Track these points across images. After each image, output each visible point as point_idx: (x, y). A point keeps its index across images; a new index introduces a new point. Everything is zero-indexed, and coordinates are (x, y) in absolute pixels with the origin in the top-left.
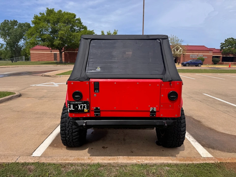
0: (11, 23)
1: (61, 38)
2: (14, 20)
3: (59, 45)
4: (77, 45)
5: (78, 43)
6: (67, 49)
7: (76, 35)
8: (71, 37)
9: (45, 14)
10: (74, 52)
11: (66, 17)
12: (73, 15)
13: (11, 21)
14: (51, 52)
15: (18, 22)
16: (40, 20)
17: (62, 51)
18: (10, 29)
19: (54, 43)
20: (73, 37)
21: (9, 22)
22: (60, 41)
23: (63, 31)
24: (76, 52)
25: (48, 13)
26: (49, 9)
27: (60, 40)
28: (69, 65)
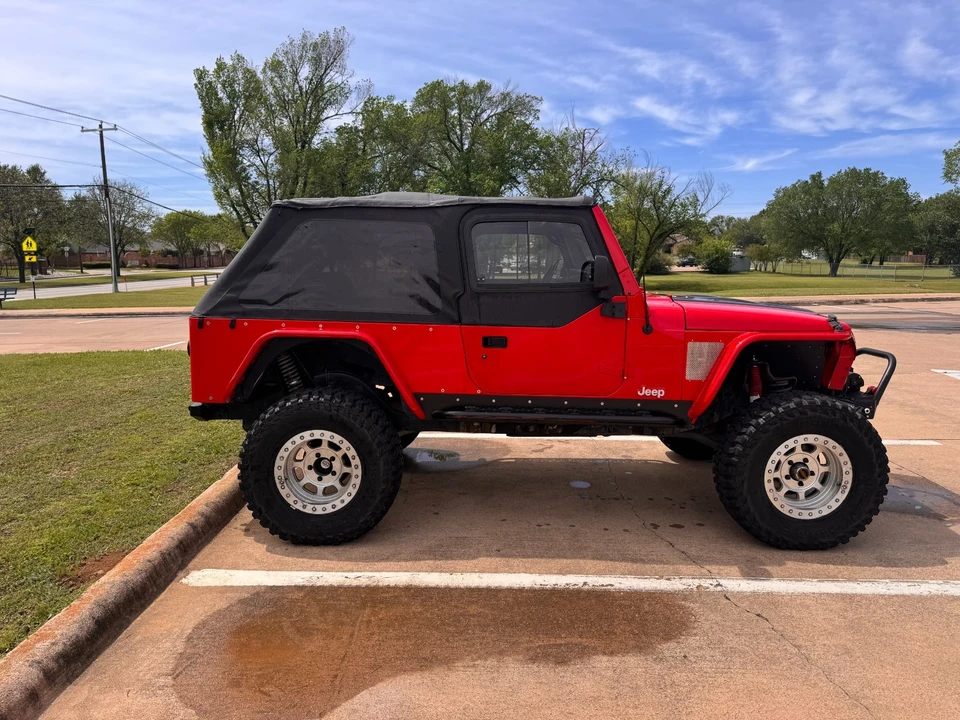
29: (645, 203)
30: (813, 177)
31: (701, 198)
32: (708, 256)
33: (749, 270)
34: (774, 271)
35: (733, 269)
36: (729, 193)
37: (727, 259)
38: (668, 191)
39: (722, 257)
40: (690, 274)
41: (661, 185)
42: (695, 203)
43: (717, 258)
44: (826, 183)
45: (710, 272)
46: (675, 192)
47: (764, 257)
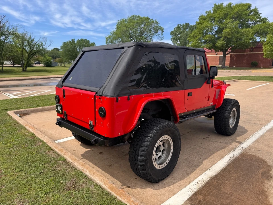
0: (183, 27)
1: (226, 38)
2: (186, 23)
3: (222, 46)
4: (246, 44)
5: (247, 42)
6: (233, 50)
7: (246, 31)
8: (238, 35)
9: (212, 12)
10: (244, 54)
11: (236, 10)
12: (246, 6)
13: (183, 24)
14: (217, 54)
15: (189, 25)
16: (204, 19)
17: (227, 53)
18: (182, 32)
19: (216, 45)
20: (241, 34)
21: (181, 26)
22: (223, 42)
23: (228, 28)
24: (246, 53)
25: (214, 10)
26: (217, 5)
27: (223, 40)
28: (230, 71)
29: (25, 43)
30: (72, 40)
31: (44, 44)
32: (45, 61)
33: (57, 66)
34: (64, 66)
35: (53, 65)
36: (52, 42)
37: (51, 62)
38: (33, 40)
39: (49, 62)
40: (40, 67)
41: (30, 38)
42: (42, 44)
43: (48, 62)
44: (76, 42)
45: (46, 66)
46: (36, 40)
47: (61, 62)
